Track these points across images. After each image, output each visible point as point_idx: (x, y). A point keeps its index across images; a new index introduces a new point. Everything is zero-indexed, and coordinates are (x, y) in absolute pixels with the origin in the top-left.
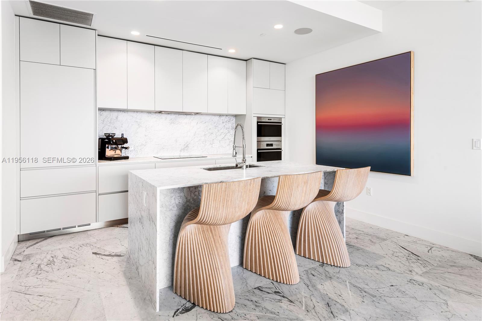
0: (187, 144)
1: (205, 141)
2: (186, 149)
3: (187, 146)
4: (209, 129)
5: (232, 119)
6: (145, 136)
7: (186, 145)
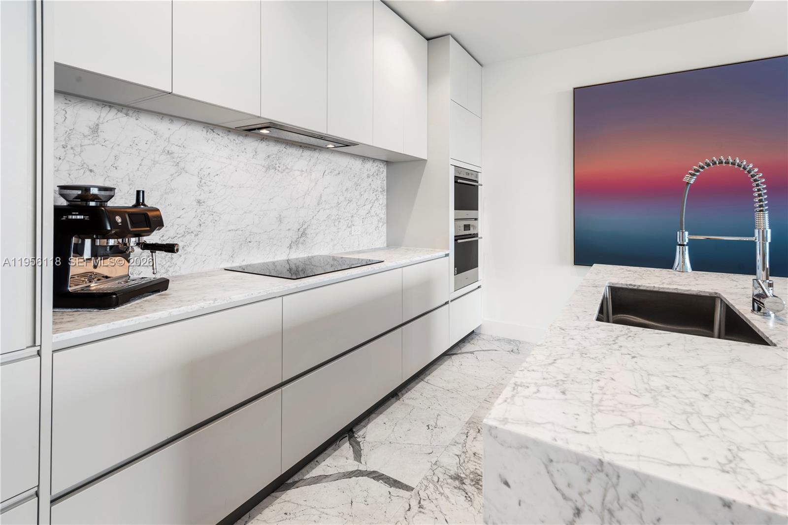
0: (304, 227)
1: (338, 218)
2: (301, 240)
3: (304, 232)
4: (346, 190)
5: (382, 170)
6: (199, 202)
7: (301, 230)
